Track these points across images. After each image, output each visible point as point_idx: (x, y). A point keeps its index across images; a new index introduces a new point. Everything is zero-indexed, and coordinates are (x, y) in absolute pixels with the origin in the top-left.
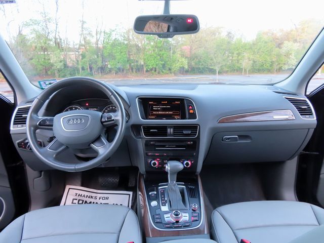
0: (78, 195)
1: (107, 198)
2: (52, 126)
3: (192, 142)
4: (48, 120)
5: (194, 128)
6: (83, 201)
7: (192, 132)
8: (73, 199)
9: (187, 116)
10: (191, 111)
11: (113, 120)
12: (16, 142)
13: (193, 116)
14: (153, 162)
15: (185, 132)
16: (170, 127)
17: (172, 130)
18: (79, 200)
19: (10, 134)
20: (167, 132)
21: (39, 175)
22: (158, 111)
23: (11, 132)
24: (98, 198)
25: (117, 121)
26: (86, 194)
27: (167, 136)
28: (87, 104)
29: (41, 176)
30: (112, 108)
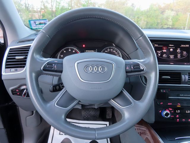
2: (61, 72)
4: (55, 63)
12: (9, 90)
16: (184, 74)
17: (187, 77)
19: (2, 81)
21: (31, 113)
23: (3, 78)
27: (180, 84)
28: (84, 46)
29: (33, 114)
30: (110, 50)
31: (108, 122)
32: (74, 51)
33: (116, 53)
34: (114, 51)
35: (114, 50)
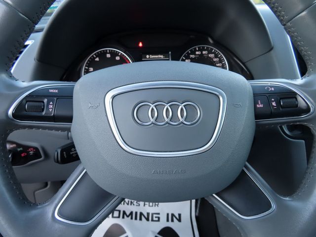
1: (157, 204)
4: (50, 96)
24: (142, 204)
28: (141, 45)
30: (202, 53)
32: (118, 58)
33: (215, 60)
34: (212, 56)
35: (210, 52)
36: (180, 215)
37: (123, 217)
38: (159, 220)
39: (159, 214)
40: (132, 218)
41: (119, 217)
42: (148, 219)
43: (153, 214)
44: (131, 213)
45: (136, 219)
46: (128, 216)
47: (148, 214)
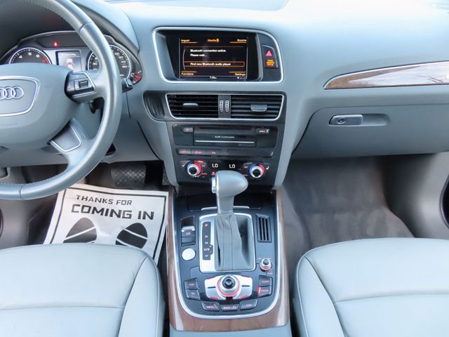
0: (81, 198)
1: (130, 203)
3: (268, 131)
5: (274, 99)
6: (90, 207)
7: (268, 109)
8: (74, 205)
9: (261, 74)
10: (270, 63)
11: (92, 89)
13: (273, 73)
14: (191, 166)
15: (255, 108)
16: (225, 98)
17: (228, 103)
18: (83, 206)
20: (217, 108)
21: (5, 173)
22: (200, 59)
24: (115, 202)
25: (101, 90)
26: (95, 195)
27: (217, 117)
28: (56, 44)
29: (7, 174)
31: (167, 193)
32: (38, 56)
33: (120, 57)
36: (152, 213)
37: (93, 213)
38: (130, 218)
39: (131, 211)
40: (102, 214)
41: (88, 212)
42: (119, 216)
43: (124, 212)
44: (102, 210)
45: (106, 215)
46: (98, 212)
47: (120, 211)
